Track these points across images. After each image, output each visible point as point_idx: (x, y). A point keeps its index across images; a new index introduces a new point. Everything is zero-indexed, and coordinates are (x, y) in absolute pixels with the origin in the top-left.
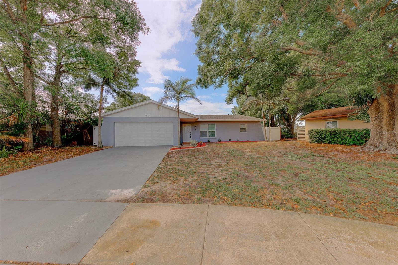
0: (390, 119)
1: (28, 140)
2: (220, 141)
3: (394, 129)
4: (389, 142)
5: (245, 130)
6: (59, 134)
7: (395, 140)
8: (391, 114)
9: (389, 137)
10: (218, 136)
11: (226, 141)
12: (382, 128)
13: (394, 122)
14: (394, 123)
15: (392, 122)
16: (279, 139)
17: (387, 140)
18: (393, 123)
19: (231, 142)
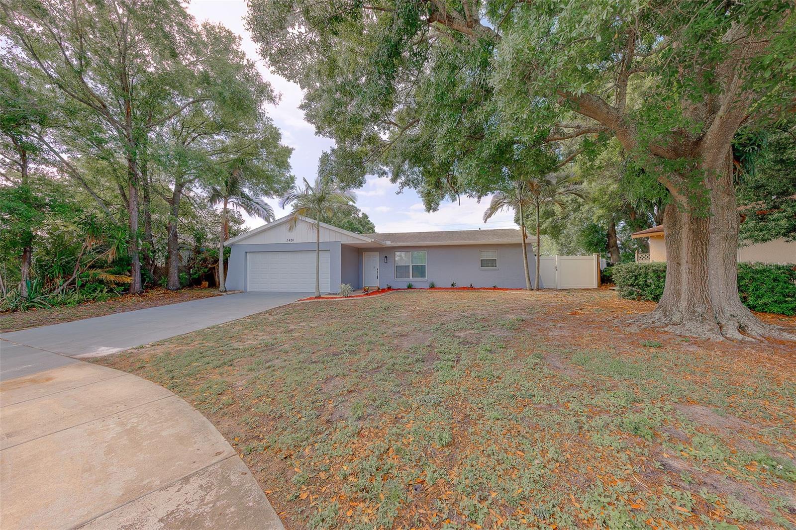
0: (696, 240)
1: (134, 280)
2: (432, 287)
3: (706, 268)
4: (691, 304)
5: (492, 263)
6: (176, 271)
7: (706, 298)
8: (697, 229)
9: (691, 289)
10: (432, 275)
11: (446, 287)
12: (680, 264)
13: (706, 249)
14: (705, 252)
15: (699, 249)
16: (595, 285)
17: (687, 297)
18: (702, 251)
19: (456, 288)
